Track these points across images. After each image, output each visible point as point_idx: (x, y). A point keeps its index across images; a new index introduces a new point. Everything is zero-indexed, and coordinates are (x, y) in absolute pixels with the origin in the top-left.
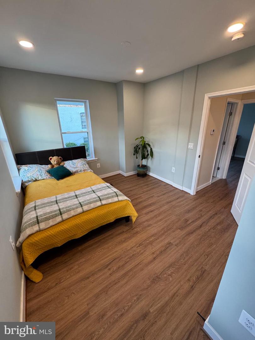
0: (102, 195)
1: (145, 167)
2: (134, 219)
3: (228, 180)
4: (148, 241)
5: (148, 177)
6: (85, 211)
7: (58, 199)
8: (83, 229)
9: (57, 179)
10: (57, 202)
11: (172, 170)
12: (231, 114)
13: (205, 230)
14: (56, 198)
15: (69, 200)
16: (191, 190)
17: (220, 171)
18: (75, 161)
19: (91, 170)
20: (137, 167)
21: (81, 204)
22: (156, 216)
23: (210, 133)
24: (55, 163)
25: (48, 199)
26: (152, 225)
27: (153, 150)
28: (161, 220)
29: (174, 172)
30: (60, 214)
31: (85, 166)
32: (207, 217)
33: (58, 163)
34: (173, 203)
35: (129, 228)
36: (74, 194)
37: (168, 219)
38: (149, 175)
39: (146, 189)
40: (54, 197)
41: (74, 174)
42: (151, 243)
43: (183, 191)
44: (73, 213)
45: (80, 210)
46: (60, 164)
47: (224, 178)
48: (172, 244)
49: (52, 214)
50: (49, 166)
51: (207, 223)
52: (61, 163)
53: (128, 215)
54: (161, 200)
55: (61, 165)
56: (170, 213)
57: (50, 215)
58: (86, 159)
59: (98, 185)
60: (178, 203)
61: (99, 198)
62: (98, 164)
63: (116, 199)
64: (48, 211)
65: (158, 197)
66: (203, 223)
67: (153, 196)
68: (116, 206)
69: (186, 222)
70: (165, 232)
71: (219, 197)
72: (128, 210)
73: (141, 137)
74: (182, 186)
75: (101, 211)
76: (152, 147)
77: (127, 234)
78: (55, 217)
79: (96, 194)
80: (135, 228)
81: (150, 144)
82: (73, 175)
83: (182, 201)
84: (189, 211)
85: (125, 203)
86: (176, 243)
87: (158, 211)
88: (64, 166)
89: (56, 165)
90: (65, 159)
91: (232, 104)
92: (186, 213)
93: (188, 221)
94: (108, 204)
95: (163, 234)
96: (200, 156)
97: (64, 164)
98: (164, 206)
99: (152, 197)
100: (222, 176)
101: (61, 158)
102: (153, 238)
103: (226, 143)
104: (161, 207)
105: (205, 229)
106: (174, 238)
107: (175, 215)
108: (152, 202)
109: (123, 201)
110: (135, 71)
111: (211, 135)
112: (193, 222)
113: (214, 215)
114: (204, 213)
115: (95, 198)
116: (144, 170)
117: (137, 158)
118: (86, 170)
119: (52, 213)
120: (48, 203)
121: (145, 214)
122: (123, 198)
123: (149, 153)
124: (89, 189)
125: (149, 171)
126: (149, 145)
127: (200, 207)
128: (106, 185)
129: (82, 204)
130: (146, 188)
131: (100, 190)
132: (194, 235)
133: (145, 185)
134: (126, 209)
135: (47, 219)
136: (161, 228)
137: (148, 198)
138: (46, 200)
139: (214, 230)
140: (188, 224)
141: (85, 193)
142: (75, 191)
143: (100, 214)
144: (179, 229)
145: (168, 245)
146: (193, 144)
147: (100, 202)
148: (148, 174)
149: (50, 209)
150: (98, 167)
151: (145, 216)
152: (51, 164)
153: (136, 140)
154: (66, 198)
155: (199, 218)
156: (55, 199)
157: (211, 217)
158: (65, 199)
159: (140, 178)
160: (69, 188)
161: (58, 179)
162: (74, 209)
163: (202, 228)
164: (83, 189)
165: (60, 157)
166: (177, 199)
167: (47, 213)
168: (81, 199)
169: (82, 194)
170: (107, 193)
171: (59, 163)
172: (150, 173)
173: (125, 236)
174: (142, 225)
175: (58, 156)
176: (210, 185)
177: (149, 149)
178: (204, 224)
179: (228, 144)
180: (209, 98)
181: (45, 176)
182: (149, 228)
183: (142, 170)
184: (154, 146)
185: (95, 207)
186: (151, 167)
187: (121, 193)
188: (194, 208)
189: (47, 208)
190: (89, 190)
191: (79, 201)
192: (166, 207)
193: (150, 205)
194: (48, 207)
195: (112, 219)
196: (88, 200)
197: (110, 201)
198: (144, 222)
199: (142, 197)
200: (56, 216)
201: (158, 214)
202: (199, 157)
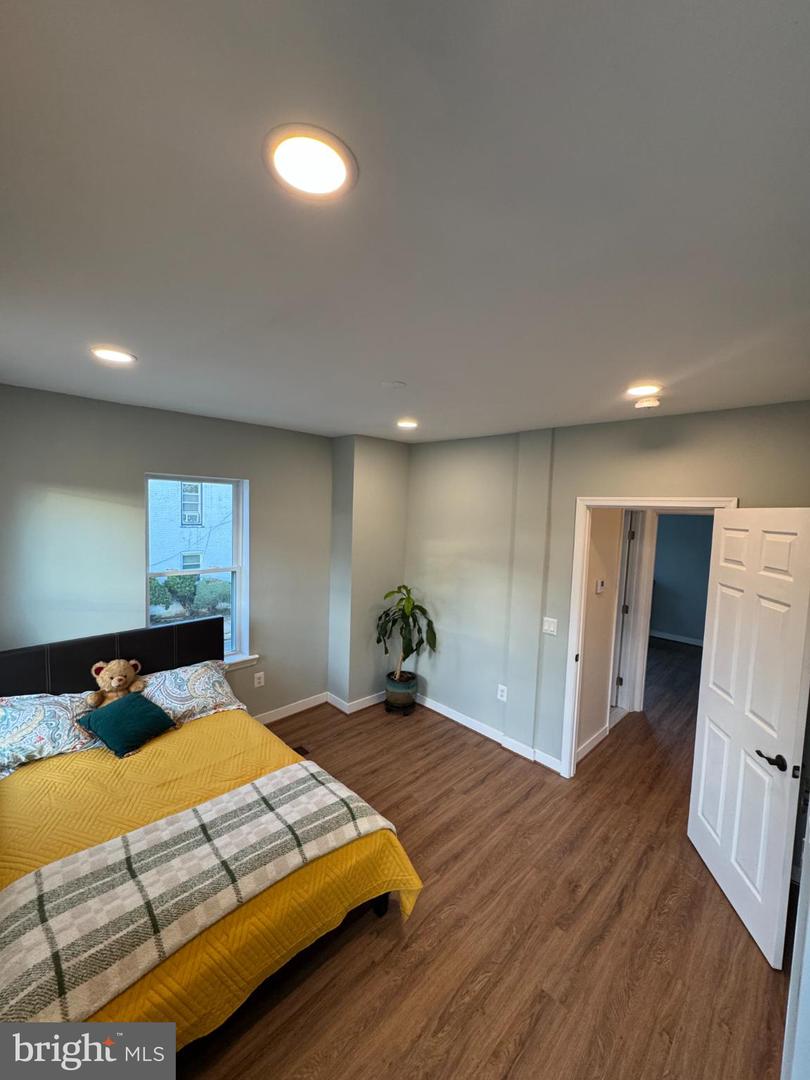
0: (299, 818)
1: (410, 679)
2: (408, 904)
3: (649, 715)
4: (467, 999)
5: (422, 713)
6: (248, 898)
7: (134, 850)
8: (235, 982)
9: (116, 753)
10: (130, 868)
11: (499, 693)
12: (632, 535)
13: (635, 918)
14: (126, 846)
15: (179, 853)
16: (560, 759)
17: (624, 689)
18: (185, 673)
19: (239, 703)
20: (385, 678)
21: (229, 872)
22: (474, 877)
23: (596, 591)
24: (114, 683)
25: (91, 855)
26: (467, 917)
27: (437, 626)
28: (493, 892)
29: (504, 699)
30: (151, 931)
31: (220, 691)
32: (629, 865)
33: (125, 686)
34: (518, 816)
35: (394, 942)
36: (195, 823)
37: (516, 885)
38: (423, 707)
39: (421, 763)
40: (118, 841)
41: (181, 725)
42: (479, 1005)
43: (535, 762)
44: (201, 917)
45: (226, 899)
46: (128, 689)
47: (638, 710)
48: (551, 999)
49: (121, 934)
50: (88, 696)
51: (634, 890)
52: (132, 683)
53: (388, 891)
54: (478, 805)
55: (133, 689)
56: (518, 860)
57: (110, 941)
58: (220, 662)
59: (278, 773)
60: (531, 813)
61: (294, 833)
62: (257, 675)
63: (349, 832)
64: (102, 920)
65: (465, 793)
66: (623, 891)
67: (451, 790)
68: (352, 859)
69: (574, 891)
70: (517, 946)
71: (643, 782)
72: (389, 869)
73: (399, 588)
74: (533, 748)
75: (300, 891)
76: (432, 618)
77: (387, 973)
78: (134, 946)
79: (279, 817)
80: (414, 938)
81: (427, 607)
82: (176, 729)
83: (543, 803)
84: (570, 846)
85: (379, 841)
86: (562, 988)
87: (475, 854)
88: (146, 692)
89: (116, 691)
90: (150, 666)
91: (632, 512)
92: (564, 853)
93: (576, 886)
94: (324, 856)
95: (511, 955)
96: (577, 656)
97: (145, 687)
98: (493, 829)
99: (447, 793)
100: (633, 705)
101: (135, 666)
102: (482, 979)
103: (631, 610)
104: (482, 836)
105: (635, 912)
106: (550, 970)
107: (535, 866)
108: (450, 814)
109: (372, 834)
110: (396, 424)
111: (597, 594)
112: (594, 888)
113: (645, 853)
114: (616, 850)
115: (278, 835)
116: (410, 691)
117: (386, 652)
118: (223, 704)
119: (120, 929)
120: (95, 875)
121: (437, 871)
122: (373, 822)
123: (424, 636)
124: (246, 794)
125: (424, 693)
126: (424, 612)
127: (599, 828)
128: (306, 769)
129: (232, 867)
130: (422, 758)
131: (290, 793)
132: (610, 943)
133: (416, 748)
134: (382, 867)
135: (100, 963)
136: (501, 928)
137: (437, 800)
138: (84, 862)
139: (662, 918)
140: (581, 898)
141: (234, 814)
142: (198, 808)
143: (299, 905)
144: (558, 924)
145: (538, 1007)
146: (555, 621)
147: (297, 850)
148: (418, 701)
149: (108, 907)
150: (256, 685)
151: (438, 881)
152: (95, 687)
153: (386, 597)
154: (166, 845)
155: (608, 871)
156: (121, 856)
157: (640, 863)
158: (163, 851)
159: (395, 717)
160: (169, 796)
161: (121, 752)
162: (204, 896)
163: (625, 915)
164: (225, 797)
165: (133, 662)
166: (527, 796)
167: (97, 931)
168: (226, 845)
169: (226, 817)
170: (316, 809)
171: (126, 683)
172: (428, 699)
173: (384, 981)
174: (433, 925)
175: (128, 660)
176: (607, 737)
177: (423, 623)
178: (626, 895)
179: (636, 611)
180: (588, 507)
181: (69, 737)
182: (461, 934)
183: (400, 691)
184: (437, 614)
185: (283, 874)
186: (428, 678)
187: (363, 804)
188: (582, 830)
189: (93, 903)
190: (250, 800)
191: (221, 852)
192: (497, 836)
193: (447, 830)
194: (96, 899)
195: (336, 918)
196: (253, 847)
197: (331, 840)
198: (439, 908)
199: (416, 795)
200: (135, 941)
201: (477, 867)
202: (577, 660)
